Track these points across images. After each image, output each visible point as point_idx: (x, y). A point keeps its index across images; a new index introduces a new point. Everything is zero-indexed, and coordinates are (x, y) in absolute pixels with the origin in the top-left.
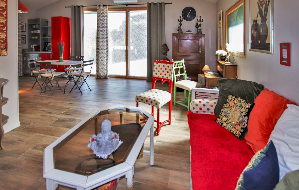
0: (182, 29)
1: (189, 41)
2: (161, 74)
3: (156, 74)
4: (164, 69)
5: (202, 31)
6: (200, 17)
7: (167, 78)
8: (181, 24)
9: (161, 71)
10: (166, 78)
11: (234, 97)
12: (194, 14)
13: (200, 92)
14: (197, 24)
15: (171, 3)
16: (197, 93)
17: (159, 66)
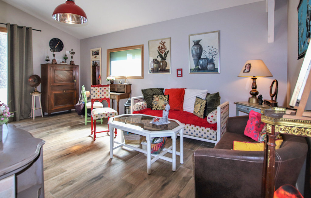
0: (56, 60)
1: (65, 71)
2: (99, 96)
3: (94, 96)
4: (101, 91)
5: (74, 62)
6: (72, 50)
7: (101, 97)
8: (55, 55)
9: (99, 94)
10: (104, 98)
11: (157, 95)
12: (62, 46)
13: (136, 99)
14: (65, 56)
15: (41, 31)
16: (135, 100)
17: (96, 89)
